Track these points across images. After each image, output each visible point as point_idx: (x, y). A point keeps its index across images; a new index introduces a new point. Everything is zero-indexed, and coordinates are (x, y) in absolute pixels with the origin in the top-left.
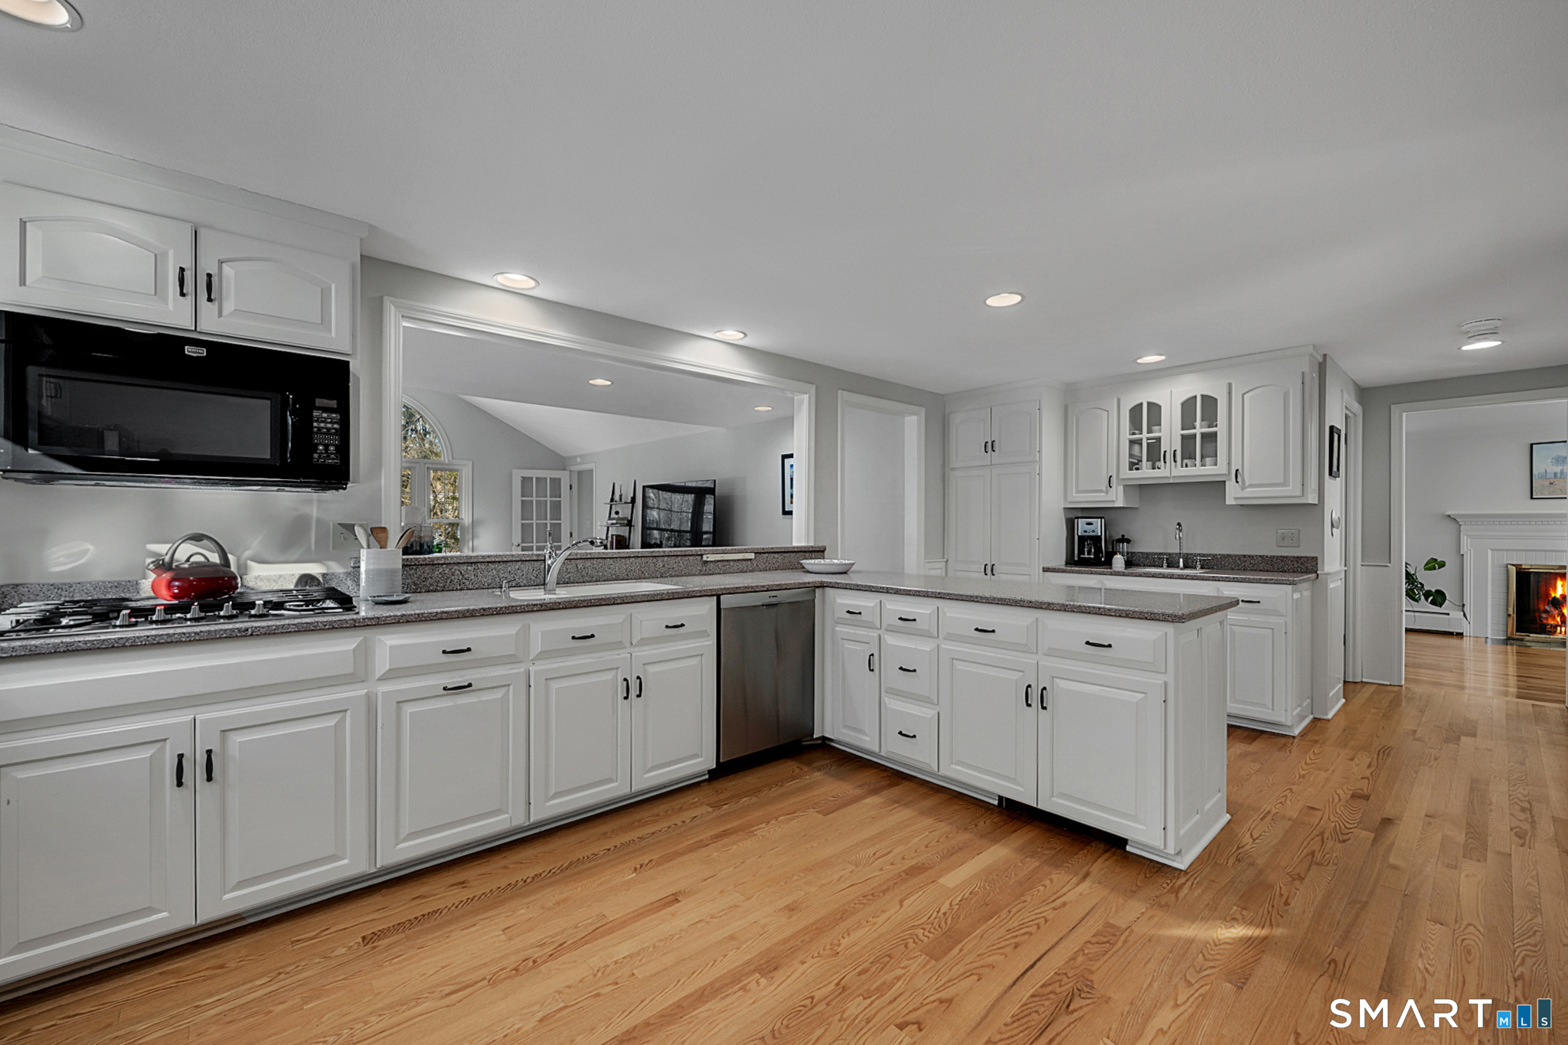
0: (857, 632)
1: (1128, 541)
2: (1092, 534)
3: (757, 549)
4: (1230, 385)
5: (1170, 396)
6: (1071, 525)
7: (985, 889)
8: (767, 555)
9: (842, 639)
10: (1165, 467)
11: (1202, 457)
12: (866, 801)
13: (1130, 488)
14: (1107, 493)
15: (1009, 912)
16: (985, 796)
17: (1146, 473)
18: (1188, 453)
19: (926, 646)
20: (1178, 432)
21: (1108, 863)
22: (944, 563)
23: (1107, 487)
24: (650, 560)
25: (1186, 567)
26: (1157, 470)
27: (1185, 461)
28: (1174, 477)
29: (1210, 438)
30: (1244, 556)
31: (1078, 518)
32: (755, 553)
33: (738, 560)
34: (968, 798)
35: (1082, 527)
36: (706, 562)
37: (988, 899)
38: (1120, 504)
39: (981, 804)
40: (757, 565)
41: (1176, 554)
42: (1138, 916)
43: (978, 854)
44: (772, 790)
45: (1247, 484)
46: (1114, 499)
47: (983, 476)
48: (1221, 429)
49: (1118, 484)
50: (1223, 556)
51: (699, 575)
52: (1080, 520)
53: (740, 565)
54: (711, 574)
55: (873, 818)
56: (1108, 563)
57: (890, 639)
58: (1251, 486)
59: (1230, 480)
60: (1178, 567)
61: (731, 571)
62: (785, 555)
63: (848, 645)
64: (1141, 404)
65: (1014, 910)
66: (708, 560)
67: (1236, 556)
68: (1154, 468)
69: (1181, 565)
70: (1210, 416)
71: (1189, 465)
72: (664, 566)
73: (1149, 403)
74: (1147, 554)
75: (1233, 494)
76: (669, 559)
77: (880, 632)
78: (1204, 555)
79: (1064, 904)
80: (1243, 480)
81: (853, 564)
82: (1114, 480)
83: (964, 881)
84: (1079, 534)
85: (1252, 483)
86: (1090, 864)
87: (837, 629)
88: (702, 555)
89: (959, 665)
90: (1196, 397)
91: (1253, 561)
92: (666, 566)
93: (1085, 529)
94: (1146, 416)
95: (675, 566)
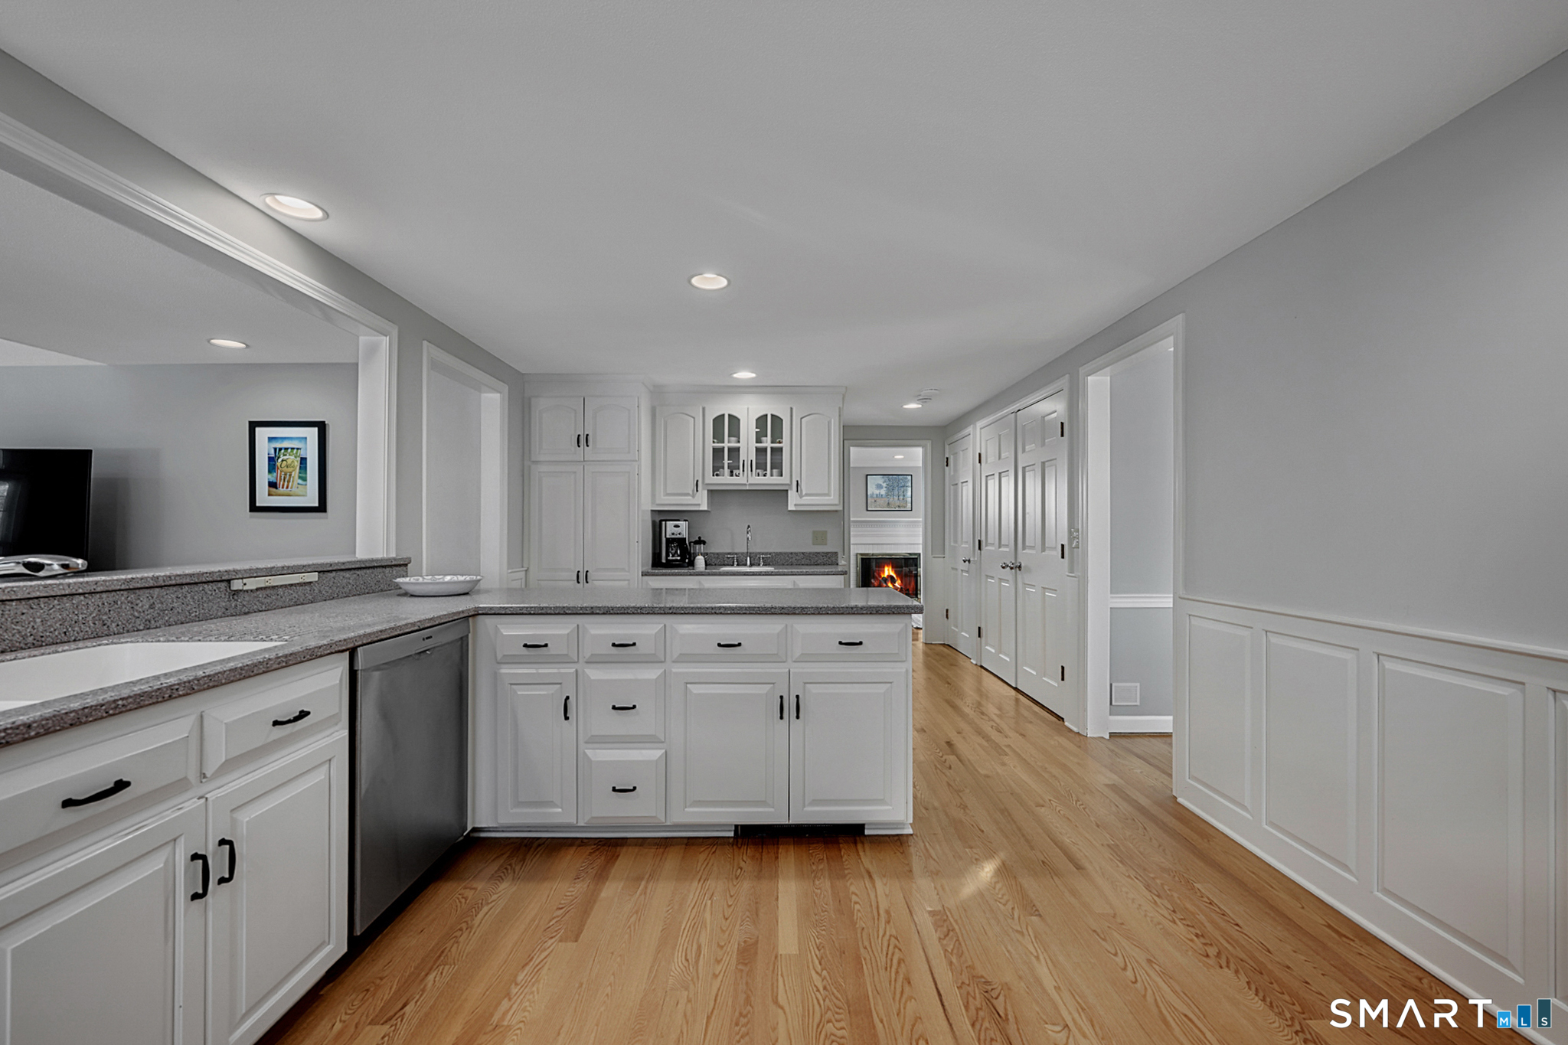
0: (540, 671)
1: (704, 543)
2: (678, 536)
3: (322, 565)
4: (791, 409)
5: (748, 410)
6: (657, 529)
7: (823, 936)
8: (334, 574)
9: (511, 684)
10: (743, 474)
11: (772, 469)
12: (603, 894)
13: (712, 493)
14: (693, 496)
15: (865, 948)
16: (717, 831)
17: (725, 480)
18: (761, 466)
19: (651, 674)
20: (754, 445)
21: (868, 853)
22: (524, 573)
23: (693, 491)
24: (122, 598)
25: (752, 565)
26: (735, 477)
27: (758, 471)
28: (750, 485)
29: (777, 452)
30: (791, 553)
31: (666, 521)
32: (319, 572)
33: (292, 585)
34: (701, 840)
35: (670, 529)
36: (238, 592)
37: (837, 945)
38: (704, 507)
39: (719, 841)
40: (320, 592)
41: (742, 553)
42: (936, 892)
43: (777, 899)
44: (461, 939)
45: (804, 493)
46: (700, 503)
47: (575, 472)
48: (785, 445)
49: (703, 489)
50: (777, 554)
51: (224, 616)
52: (668, 523)
53: (295, 594)
54: (245, 614)
55: (637, 912)
56: (692, 564)
57: (595, 674)
58: (807, 495)
59: (791, 489)
60: (746, 565)
61: (280, 604)
62: (358, 572)
63: (522, 691)
64: (723, 415)
65: (867, 943)
66: (245, 588)
67: (785, 553)
68: (732, 475)
69: (748, 563)
70: (777, 436)
71: (760, 474)
72: (152, 606)
73: (729, 415)
74: (718, 554)
75: (793, 501)
76: (164, 592)
77: (576, 666)
78: (766, 554)
79: (888, 912)
80: (801, 490)
81: (479, 580)
82: (700, 483)
83: (799, 938)
84: (668, 536)
85: (809, 492)
86: (859, 861)
87: (503, 671)
88: (229, 581)
89: (695, 689)
90: (767, 415)
91: (797, 557)
92: (158, 606)
93: (673, 531)
94: (726, 426)
95: (175, 605)
